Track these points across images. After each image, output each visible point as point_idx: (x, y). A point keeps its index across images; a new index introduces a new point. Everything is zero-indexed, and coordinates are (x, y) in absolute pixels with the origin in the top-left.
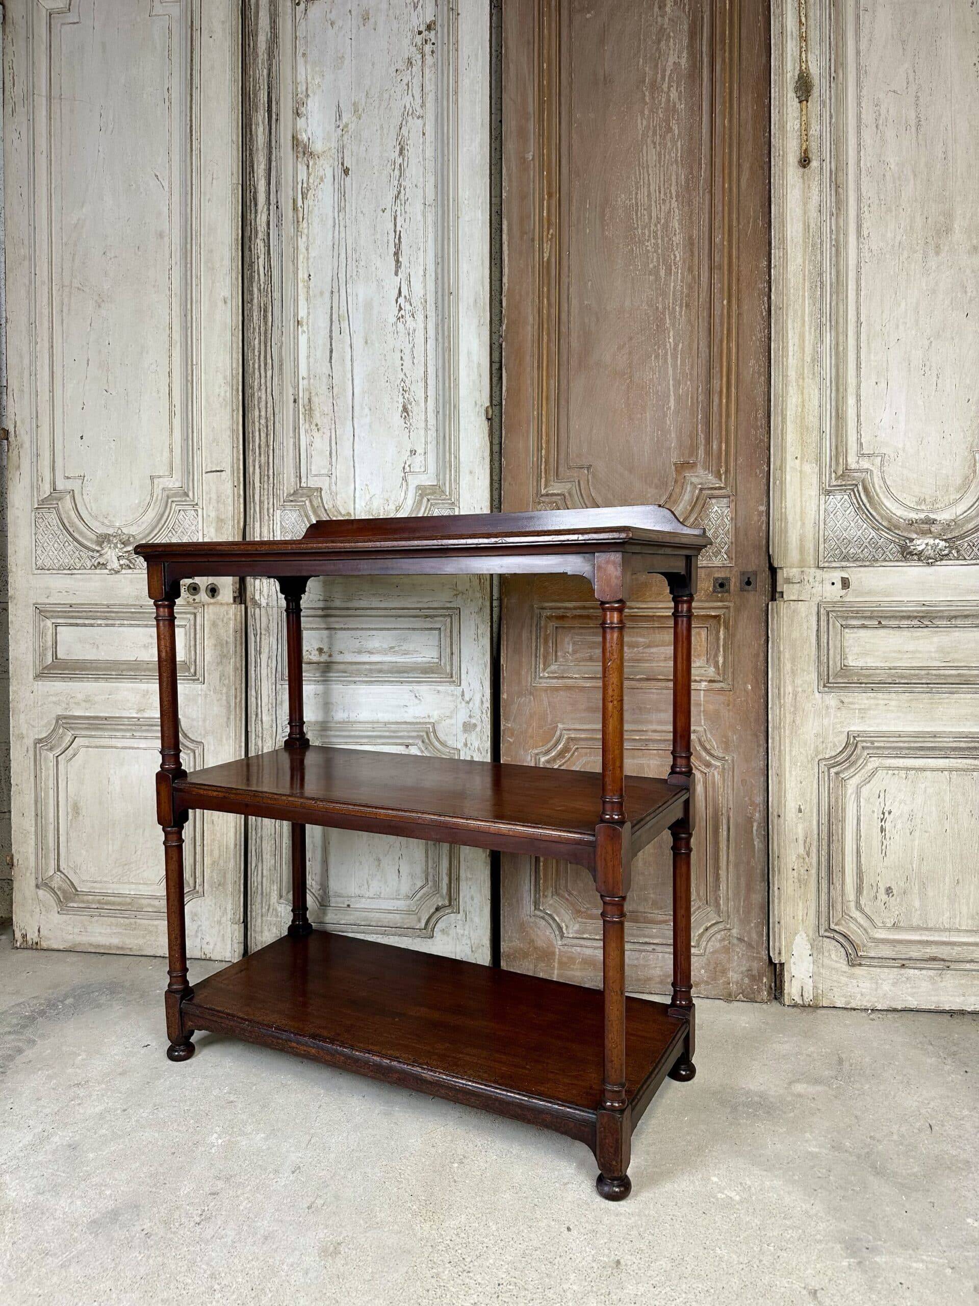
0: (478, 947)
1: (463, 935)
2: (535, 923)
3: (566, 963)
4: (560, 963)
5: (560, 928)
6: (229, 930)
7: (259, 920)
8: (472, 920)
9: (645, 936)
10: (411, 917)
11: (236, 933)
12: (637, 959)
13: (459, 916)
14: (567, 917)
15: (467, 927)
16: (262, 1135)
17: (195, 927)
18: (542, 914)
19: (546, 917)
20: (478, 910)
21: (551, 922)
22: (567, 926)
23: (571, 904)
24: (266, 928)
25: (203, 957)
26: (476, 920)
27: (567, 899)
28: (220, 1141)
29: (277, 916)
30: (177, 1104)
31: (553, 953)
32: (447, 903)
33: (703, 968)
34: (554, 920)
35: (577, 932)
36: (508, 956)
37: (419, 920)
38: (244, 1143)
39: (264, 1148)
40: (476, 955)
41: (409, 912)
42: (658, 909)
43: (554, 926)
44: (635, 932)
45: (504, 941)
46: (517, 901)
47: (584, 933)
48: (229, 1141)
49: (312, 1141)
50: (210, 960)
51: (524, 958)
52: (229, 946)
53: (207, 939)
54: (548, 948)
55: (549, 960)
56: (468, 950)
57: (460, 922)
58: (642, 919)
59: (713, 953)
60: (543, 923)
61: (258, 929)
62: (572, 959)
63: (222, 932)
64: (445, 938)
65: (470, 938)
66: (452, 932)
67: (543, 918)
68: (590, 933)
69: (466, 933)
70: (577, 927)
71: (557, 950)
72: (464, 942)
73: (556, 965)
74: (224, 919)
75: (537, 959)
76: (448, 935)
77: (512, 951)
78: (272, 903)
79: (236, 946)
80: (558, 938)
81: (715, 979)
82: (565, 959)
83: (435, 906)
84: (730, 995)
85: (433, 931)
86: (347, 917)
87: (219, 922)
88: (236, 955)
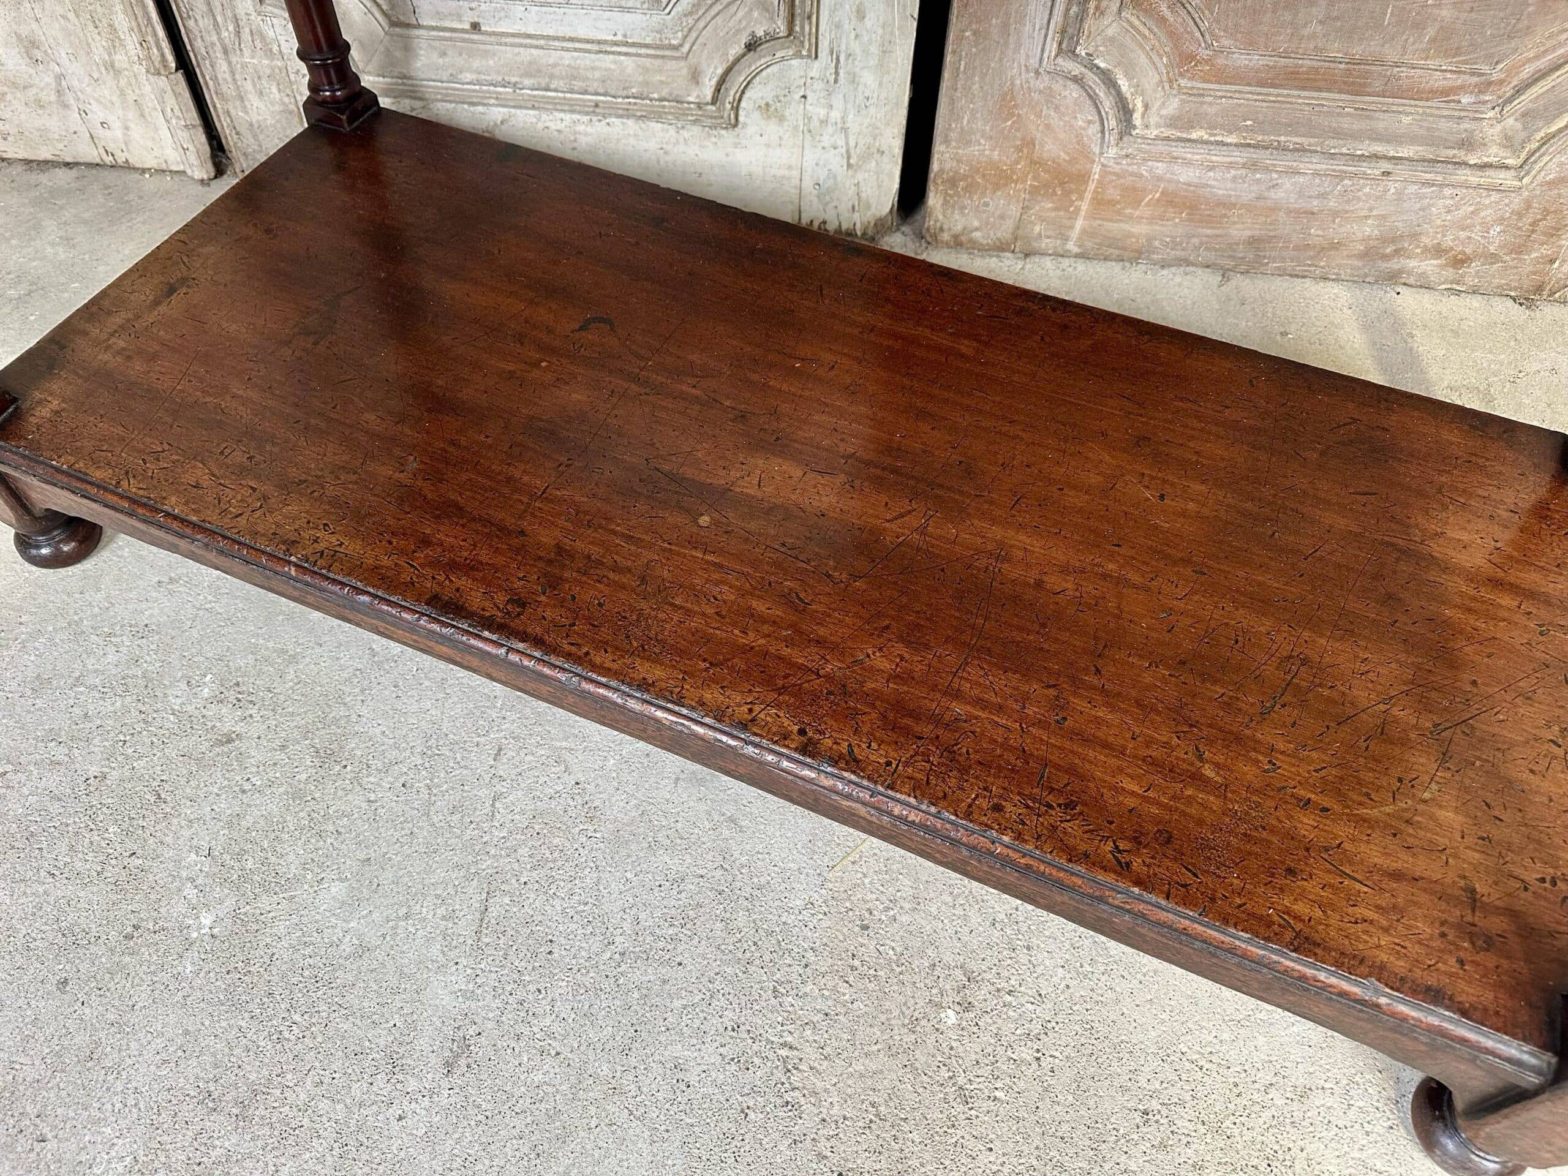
0: (866, 157)
1: (824, 122)
2: (1049, 94)
3: (1112, 203)
4: (1099, 202)
5: (1125, 110)
6: (148, 88)
7: (222, 66)
8: (853, 80)
9: (1377, 137)
10: (671, 65)
11: (171, 101)
12: (1322, 196)
13: (816, 68)
14: (1150, 79)
15: (837, 101)
16: (337, 889)
17: (49, 79)
18: (1076, 69)
19: (1091, 78)
20: (874, 49)
21: (1101, 92)
22: (1146, 107)
23: (1171, 34)
24: (248, 85)
25: (109, 160)
26: (868, 79)
27: (1163, 20)
28: (207, 920)
29: (269, 53)
30: (60, 753)
31: (1083, 178)
32: (782, 27)
33: (1501, 220)
34: (1110, 82)
35: (1173, 122)
36: (953, 182)
37: (695, 77)
38: (281, 928)
39: (347, 948)
40: (860, 176)
41: (662, 49)
42: (1447, 54)
43: (1108, 103)
44: (1345, 123)
45: (947, 141)
46: (1005, 26)
47: (1190, 126)
48: (235, 914)
49: (493, 912)
50: (128, 167)
51: (997, 187)
52: (165, 133)
53: (98, 114)
54: (1072, 161)
55: (1067, 193)
56: (836, 162)
57: (819, 85)
58: (1378, 85)
59: (1551, 184)
60: (1073, 92)
61: (228, 89)
62: (1133, 194)
63: (131, 97)
64: (772, 129)
65: (845, 130)
66: (794, 111)
67: (1077, 80)
68: (1212, 127)
69: (835, 115)
70: (1173, 106)
71: (1097, 168)
72: (826, 140)
73: (1085, 206)
74: (120, 59)
75: (1034, 191)
76: (782, 119)
77: (963, 169)
78: (241, 12)
79: (183, 135)
80: (1112, 138)
81: (1518, 250)
82: (1112, 193)
83: (744, 39)
84: (1539, 289)
85: (736, 109)
86: (476, 63)
87: (111, 66)
88: (193, 158)
